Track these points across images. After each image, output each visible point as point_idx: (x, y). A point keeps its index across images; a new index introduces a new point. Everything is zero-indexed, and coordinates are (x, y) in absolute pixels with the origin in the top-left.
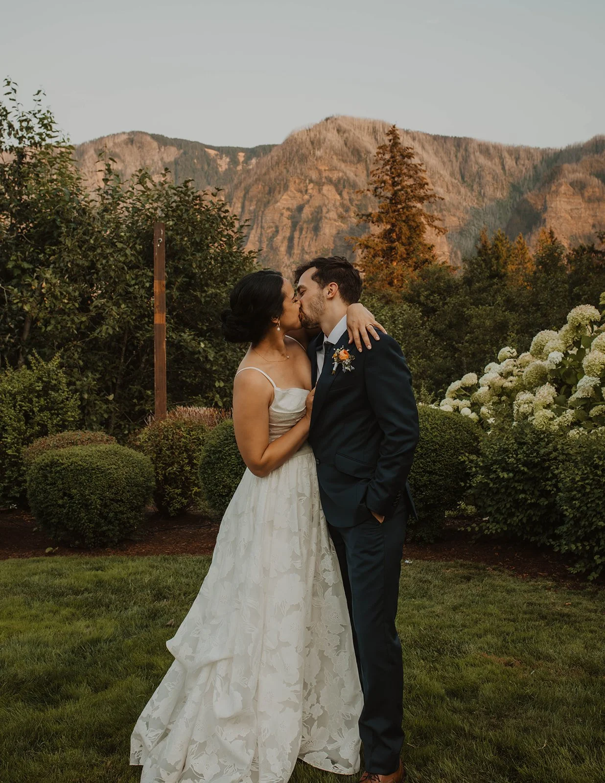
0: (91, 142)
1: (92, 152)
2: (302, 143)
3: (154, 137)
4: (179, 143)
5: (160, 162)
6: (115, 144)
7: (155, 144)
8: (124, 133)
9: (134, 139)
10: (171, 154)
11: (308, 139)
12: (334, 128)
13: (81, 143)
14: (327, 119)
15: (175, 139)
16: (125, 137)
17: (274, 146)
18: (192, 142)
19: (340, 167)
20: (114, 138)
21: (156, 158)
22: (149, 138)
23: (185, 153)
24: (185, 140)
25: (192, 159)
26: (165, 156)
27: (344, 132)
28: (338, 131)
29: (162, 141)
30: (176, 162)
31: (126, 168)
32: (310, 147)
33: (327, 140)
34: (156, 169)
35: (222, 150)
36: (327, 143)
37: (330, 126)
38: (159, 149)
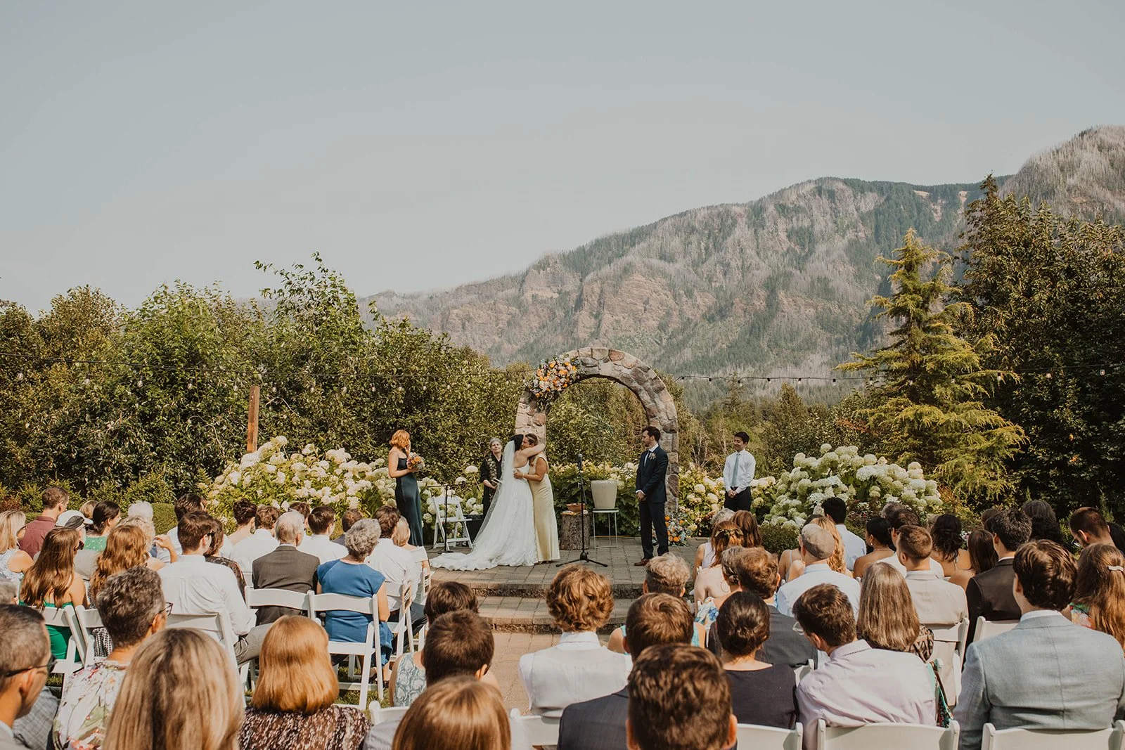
0: (771, 196)
1: (771, 208)
2: (1047, 170)
3: (846, 182)
4: (880, 187)
5: (856, 213)
6: (799, 196)
7: (849, 192)
8: (810, 181)
9: (823, 189)
10: (869, 202)
11: (1055, 164)
12: (1094, 146)
13: (758, 199)
14: (1082, 135)
15: (874, 183)
16: (812, 186)
17: (1008, 177)
18: (896, 184)
19: (1104, 197)
20: (798, 190)
21: (852, 208)
22: (841, 185)
23: (888, 199)
24: (887, 183)
25: (897, 205)
26: (862, 205)
27: (1110, 148)
28: (1100, 148)
29: (858, 187)
30: (877, 212)
31: (812, 226)
32: (1060, 174)
33: (1083, 162)
34: (851, 222)
35: (935, 192)
36: (1084, 166)
37: (1087, 142)
38: (855, 197)
